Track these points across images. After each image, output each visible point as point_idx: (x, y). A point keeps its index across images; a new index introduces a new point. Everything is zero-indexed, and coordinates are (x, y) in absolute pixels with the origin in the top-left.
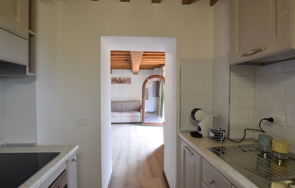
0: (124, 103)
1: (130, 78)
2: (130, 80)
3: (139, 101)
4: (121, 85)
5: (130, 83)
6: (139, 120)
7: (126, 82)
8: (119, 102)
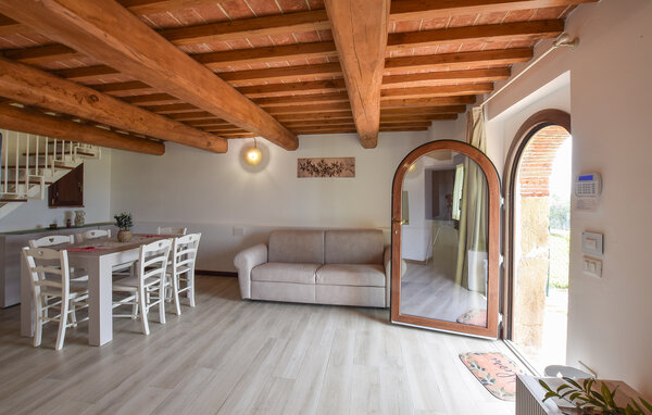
0: (332, 237)
1: (352, 159)
2: (353, 166)
3: (381, 232)
4: (327, 179)
5: (352, 173)
6: (380, 298)
7: (339, 171)
8: (317, 232)
